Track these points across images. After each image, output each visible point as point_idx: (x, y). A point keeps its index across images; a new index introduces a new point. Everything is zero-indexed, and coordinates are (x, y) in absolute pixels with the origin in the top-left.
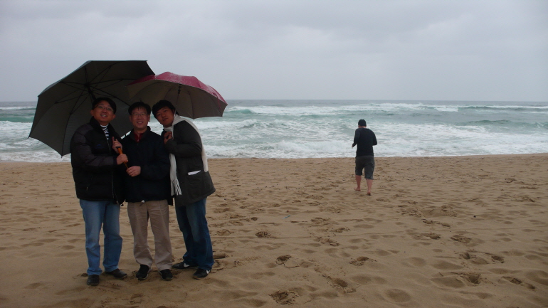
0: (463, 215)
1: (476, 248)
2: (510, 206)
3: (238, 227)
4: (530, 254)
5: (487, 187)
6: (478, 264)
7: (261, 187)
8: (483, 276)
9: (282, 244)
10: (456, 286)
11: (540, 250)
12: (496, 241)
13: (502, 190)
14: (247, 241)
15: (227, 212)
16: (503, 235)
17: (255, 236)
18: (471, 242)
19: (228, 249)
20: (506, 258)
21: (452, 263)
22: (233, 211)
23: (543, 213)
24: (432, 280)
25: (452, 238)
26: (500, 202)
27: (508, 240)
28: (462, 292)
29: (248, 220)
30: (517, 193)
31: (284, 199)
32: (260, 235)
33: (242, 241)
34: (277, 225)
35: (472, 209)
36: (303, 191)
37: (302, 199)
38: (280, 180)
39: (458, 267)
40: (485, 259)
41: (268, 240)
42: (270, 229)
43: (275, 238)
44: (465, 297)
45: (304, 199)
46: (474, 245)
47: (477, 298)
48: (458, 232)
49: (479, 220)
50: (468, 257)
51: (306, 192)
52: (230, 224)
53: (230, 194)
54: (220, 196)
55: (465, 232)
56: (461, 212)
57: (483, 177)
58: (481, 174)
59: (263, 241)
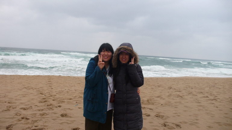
0: (156, 104)
1: (167, 120)
2: (174, 99)
3: (51, 111)
4: (190, 123)
5: (162, 91)
6: (171, 129)
7: (63, 89)
9: (74, 121)
11: (193, 120)
12: (174, 116)
13: (168, 92)
14: (56, 119)
15: (46, 103)
16: (176, 113)
17: (60, 116)
18: (164, 118)
19: (45, 124)
20: (182, 125)
22: (49, 102)
23: (187, 102)
25: (155, 116)
26: (169, 98)
27: (179, 116)
29: (56, 107)
30: (175, 94)
31: (74, 96)
32: (62, 116)
33: (53, 119)
34: (72, 110)
35: (159, 101)
38: (72, 86)
40: (173, 126)
41: (67, 119)
42: (68, 112)
43: (71, 117)
48: (157, 113)
49: (164, 106)
50: (165, 126)
52: (47, 109)
53: (48, 93)
54: (42, 94)
55: (160, 112)
56: (155, 102)
57: (159, 86)
58: (158, 85)
59: (64, 119)
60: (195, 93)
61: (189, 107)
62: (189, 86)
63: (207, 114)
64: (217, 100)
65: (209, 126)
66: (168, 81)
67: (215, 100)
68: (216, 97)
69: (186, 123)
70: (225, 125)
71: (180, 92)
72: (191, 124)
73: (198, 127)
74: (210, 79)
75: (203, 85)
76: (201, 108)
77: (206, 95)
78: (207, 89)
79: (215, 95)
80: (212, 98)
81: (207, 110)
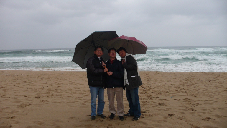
3: (151, 101)
7: (160, 84)
9: (170, 109)
14: (155, 106)
15: (146, 94)
17: (158, 104)
19: (146, 109)
22: (148, 93)
29: (155, 98)
31: (170, 89)
32: (160, 104)
33: (152, 106)
34: (168, 100)
36: (179, 86)
37: (179, 90)
38: (169, 81)
41: (164, 107)
42: (165, 102)
43: (167, 106)
51: (180, 87)
52: (147, 99)
53: (147, 86)
54: (143, 87)
59: (162, 107)
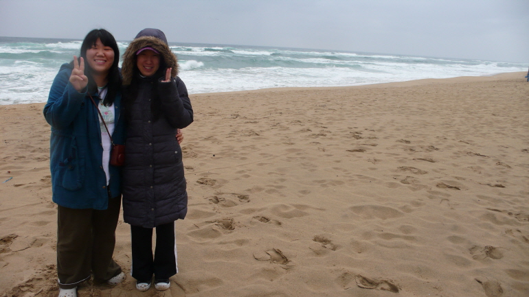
0: (202, 154)
1: (222, 189)
2: (241, 141)
4: (269, 188)
5: (218, 124)
6: (228, 206)
8: (236, 220)
10: (213, 237)
11: (275, 182)
12: (237, 179)
13: (231, 126)
16: (243, 171)
18: (217, 184)
20: (251, 196)
21: (204, 210)
23: (268, 145)
24: (189, 234)
25: (198, 182)
26: (232, 138)
27: (247, 176)
28: (221, 243)
30: (244, 128)
31: (3, 156)
35: (209, 148)
36: (27, 143)
39: (211, 214)
40: (233, 200)
44: (224, 248)
45: (29, 153)
46: (220, 186)
47: (237, 247)
48: (202, 175)
49: (218, 158)
50: (217, 201)
51: (31, 145)
55: (209, 173)
56: (201, 152)
57: (212, 114)
58: (210, 111)
60: (284, 124)
61: (271, 155)
62: (276, 110)
63: (303, 166)
64: (325, 135)
65: (304, 189)
66: (233, 99)
67: (322, 135)
68: (325, 129)
69: (259, 189)
70: (334, 185)
71: (254, 125)
72: (270, 191)
73: (282, 195)
74: (318, 91)
75: (303, 105)
76: (292, 155)
77: (307, 125)
78: (310, 113)
79: (323, 126)
80: (316, 131)
81: (304, 158)
